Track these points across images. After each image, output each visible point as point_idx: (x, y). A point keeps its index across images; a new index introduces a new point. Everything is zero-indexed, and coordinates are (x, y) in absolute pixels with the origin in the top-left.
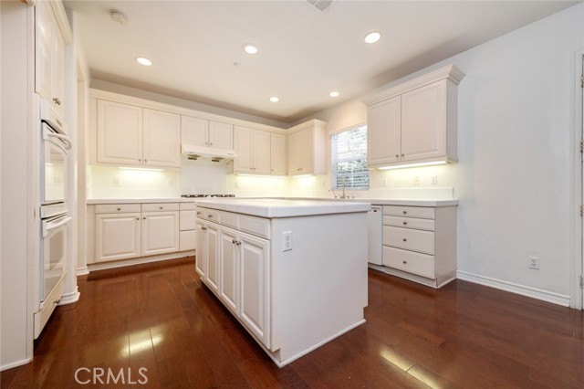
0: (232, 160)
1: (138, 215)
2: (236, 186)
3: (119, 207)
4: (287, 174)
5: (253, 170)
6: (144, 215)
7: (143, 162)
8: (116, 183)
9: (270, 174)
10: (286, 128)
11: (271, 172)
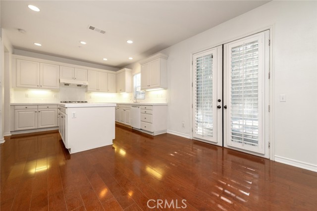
0: (87, 86)
1: (36, 110)
2: (90, 98)
3: (27, 107)
4: (117, 92)
5: (98, 90)
6: (39, 110)
7: (39, 87)
8: (27, 96)
9: (107, 92)
10: (116, 71)
11: (108, 91)
